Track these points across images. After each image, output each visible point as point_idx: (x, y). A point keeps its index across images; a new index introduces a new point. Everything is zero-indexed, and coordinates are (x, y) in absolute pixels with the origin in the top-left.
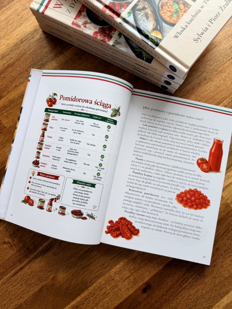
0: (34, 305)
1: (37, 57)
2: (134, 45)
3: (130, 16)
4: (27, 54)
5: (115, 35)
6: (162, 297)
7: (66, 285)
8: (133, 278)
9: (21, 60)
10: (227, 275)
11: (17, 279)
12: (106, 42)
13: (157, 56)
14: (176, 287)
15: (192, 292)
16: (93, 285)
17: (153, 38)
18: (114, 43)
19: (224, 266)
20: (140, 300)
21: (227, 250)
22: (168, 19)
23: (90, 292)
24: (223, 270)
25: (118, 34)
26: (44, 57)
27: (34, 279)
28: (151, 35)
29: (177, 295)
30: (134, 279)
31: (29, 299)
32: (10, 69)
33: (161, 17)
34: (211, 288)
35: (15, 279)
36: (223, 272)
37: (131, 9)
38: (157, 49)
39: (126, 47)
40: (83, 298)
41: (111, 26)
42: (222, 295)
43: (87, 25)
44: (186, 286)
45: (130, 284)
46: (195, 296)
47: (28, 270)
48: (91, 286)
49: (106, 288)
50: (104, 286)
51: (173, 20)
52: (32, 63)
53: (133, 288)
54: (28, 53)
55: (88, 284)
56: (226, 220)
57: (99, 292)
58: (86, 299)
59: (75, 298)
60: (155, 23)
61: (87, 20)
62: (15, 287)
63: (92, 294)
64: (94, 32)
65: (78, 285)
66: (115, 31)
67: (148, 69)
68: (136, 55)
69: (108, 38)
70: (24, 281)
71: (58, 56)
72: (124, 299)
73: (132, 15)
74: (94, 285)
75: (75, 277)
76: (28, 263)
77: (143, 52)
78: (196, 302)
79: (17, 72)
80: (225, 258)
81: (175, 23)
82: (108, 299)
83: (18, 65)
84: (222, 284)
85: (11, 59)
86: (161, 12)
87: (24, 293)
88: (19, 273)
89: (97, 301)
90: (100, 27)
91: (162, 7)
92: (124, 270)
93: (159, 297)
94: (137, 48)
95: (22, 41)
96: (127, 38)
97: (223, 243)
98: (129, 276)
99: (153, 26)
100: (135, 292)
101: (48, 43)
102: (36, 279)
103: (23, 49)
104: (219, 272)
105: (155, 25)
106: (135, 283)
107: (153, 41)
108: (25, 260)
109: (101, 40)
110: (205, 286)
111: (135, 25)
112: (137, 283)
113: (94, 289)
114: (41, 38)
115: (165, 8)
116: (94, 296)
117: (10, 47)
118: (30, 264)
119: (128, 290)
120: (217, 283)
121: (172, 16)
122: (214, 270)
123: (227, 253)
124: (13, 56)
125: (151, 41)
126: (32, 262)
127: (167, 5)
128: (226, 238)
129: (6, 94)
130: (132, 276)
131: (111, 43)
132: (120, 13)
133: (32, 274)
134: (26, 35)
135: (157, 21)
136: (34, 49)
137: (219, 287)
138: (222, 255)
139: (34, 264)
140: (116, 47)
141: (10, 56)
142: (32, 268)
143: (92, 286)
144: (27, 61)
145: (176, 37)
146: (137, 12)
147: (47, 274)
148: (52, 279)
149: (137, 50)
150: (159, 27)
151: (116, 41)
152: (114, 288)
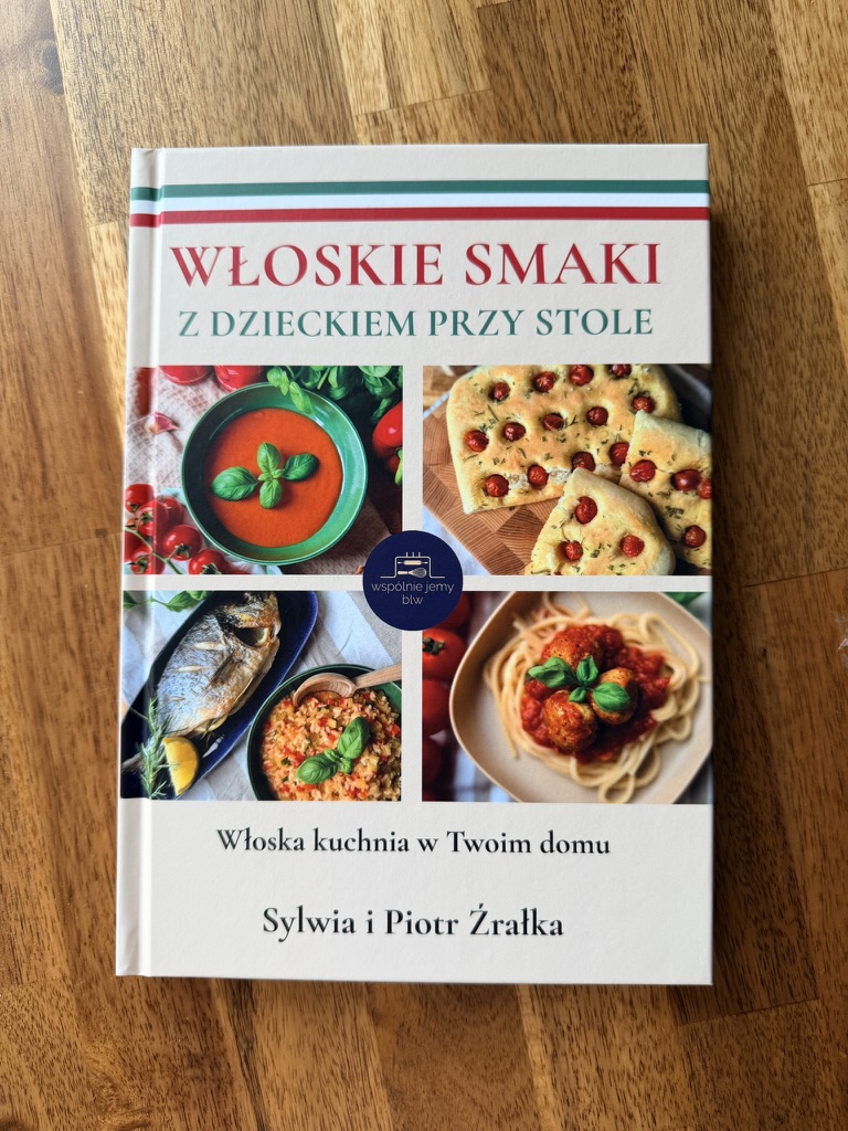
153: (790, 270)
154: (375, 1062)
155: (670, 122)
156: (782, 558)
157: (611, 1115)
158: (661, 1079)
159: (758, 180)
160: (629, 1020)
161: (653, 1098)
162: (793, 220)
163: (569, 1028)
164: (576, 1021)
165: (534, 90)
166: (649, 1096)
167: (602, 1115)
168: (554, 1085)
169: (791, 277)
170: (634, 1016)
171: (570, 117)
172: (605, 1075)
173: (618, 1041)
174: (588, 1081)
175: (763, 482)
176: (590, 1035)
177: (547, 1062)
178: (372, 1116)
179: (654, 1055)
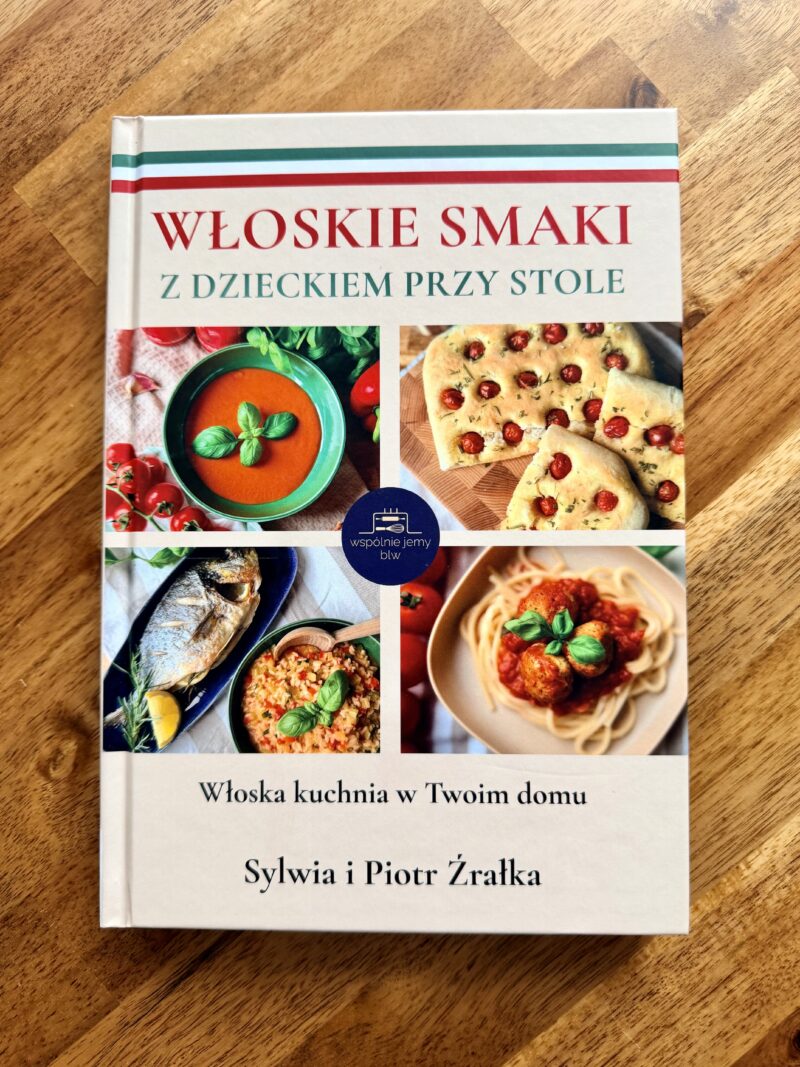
7: (423, 1025)
8: (746, 986)
11: (189, 1006)
16: (555, 1022)
30: (752, 987)
35: (181, 1003)
45: (733, 1014)
48: (545, 1027)
49: (617, 1034)
50: (610, 1027)
55: (528, 1020)
62: (184, 1042)
70: (221, 1014)
74: (562, 1022)
88: (198, 975)
98: (729, 978)
100: (759, 1049)
102: (280, 1004)
112: (768, 1007)
113: (561, 1042)
119: (723, 1042)
129: (79, 120)
130: (742, 977)
143: (551, 1029)
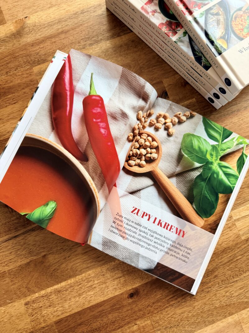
0: (17, 276)
1: (93, 32)
2: (196, 48)
3: (202, 18)
4: (84, 26)
5: (180, 32)
6: (146, 307)
9: (76, 30)
10: (218, 305)
12: (169, 37)
13: (216, 65)
14: (164, 302)
15: (179, 311)
17: (218, 46)
18: (177, 39)
19: (218, 295)
20: (124, 303)
21: (225, 280)
22: (238, 32)
23: (76, 281)
24: (215, 299)
25: (184, 33)
26: (101, 34)
27: (26, 250)
28: (217, 42)
29: (162, 310)
31: (14, 270)
32: (63, 36)
33: (232, 28)
34: (198, 313)
36: (215, 301)
37: (205, 11)
38: (219, 58)
39: (188, 47)
40: (68, 284)
41: (179, 22)
42: (207, 323)
43: (156, 14)
44: (174, 304)
46: (180, 316)
47: (22, 241)
51: (243, 35)
52: (86, 37)
53: (121, 289)
54: (86, 25)
56: (232, 250)
57: (86, 284)
58: (71, 287)
59: (61, 282)
60: (224, 32)
61: (157, 9)
63: (79, 283)
64: (161, 22)
65: (66, 270)
66: (181, 28)
67: (202, 77)
68: (195, 58)
69: (173, 33)
71: (114, 38)
72: (109, 298)
73: (204, 17)
75: (67, 261)
76: (23, 233)
77: (203, 57)
78: (179, 323)
79: (69, 41)
80: (221, 287)
81: (244, 38)
82: (92, 293)
83: (72, 34)
84: (210, 312)
85: (66, 26)
86: (233, 23)
87: (11, 262)
89: (81, 292)
90: (168, 20)
91: (236, 18)
92: (116, 269)
93: (144, 306)
94: (197, 52)
95: (83, 12)
96: (192, 39)
97: (223, 272)
99: (221, 34)
101: (108, 21)
103: (81, 20)
104: (211, 299)
105: (224, 34)
106: (124, 285)
107: (217, 49)
108: (21, 229)
109: (165, 33)
110: (193, 309)
111: (204, 27)
114: (103, 14)
115: (238, 20)
116: (80, 286)
117: (70, 14)
118: (26, 235)
120: (205, 310)
121: (243, 30)
122: (206, 296)
123: (224, 283)
124: (70, 24)
125: (215, 48)
126: (28, 234)
127: (241, 18)
128: (228, 268)
131: (174, 38)
132: (192, 12)
133: (25, 246)
134: (88, 7)
135: (226, 29)
136: (93, 23)
137: (206, 315)
138: (219, 284)
139: (29, 236)
140: (178, 44)
141: (66, 23)
142: (27, 239)
144: (82, 33)
145: (241, 51)
146: (209, 15)
147: (39, 250)
148: (43, 257)
149: (197, 54)
150: (226, 37)
151: (180, 38)
152: (102, 284)
153: (218, 313)
154: (35, 258)
155: (244, 280)
156: (157, 324)
157: (32, 311)
158: (42, 321)
159: (236, 302)
160: (53, 311)
161: (37, 320)
162: (229, 312)
163: (49, 298)
164: (51, 300)
165: (244, 250)
166: (38, 319)
167: (32, 310)
168: (37, 298)
169: (217, 314)
170: (54, 312)
171: (240, 258)
172: (41, 308)
173: (48, 310)
174: (39, 305)
175: (172, 316)
176: (49, 303)
177: (41, 295)
178: (23, 259)
179: (47, 318)
